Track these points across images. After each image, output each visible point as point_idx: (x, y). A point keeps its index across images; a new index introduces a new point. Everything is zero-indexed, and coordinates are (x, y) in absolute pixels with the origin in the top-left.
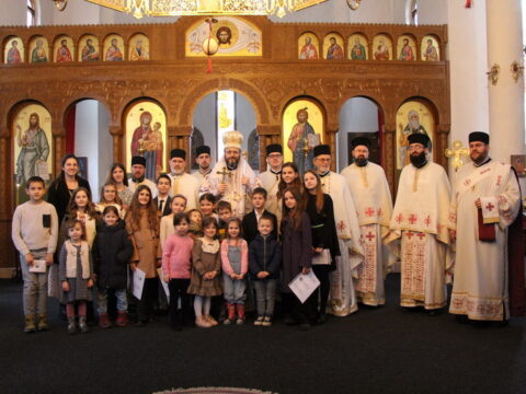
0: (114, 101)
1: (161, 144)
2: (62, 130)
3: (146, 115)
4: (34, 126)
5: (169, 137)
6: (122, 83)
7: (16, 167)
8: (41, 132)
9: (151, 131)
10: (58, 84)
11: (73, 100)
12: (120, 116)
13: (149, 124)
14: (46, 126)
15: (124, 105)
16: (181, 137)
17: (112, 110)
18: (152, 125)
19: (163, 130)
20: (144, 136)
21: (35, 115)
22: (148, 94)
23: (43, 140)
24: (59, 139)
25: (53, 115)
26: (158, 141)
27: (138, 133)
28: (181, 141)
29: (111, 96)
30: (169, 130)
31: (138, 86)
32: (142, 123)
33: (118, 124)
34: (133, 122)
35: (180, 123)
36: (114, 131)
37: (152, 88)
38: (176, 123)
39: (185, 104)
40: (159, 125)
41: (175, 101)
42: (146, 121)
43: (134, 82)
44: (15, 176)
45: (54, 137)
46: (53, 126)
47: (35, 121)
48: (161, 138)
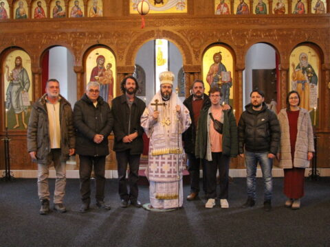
0: (77, 47)
1: (112, 80)
2: (39, 69)
3: (101, 58)
4: (19, 66)
5: (118, 74)
6: (83, 34)
7: (6, 97)
8: (24, 70)
9: (104, 70)
10: (35, 36)
11: (47, 46)
12: (81, 60)
13: (103, 64)
14: (27, 66)
15: (85, 50)
16: (126, 74)
17: (75, 54)
18: (105, 65)
19: (113, 69)
20: (100, 73)
21: (19, 58)
22: (102, 42)
24: (37, 76)
25: (32, 58)
26: (110, 77)
27: (95, 72)
29: (75, 43)
30: (118, 69)
31: (95, 36)
32: (98, 64)
33: (80, 65)
34: (91, 63)
35: (126, 63)
36: (77, 70)
37: (105, 37)
38: (123, 64)
39: (130, 49)
40: (110, 65)
41: (121, 47)
42: (101, 62)
43: (92, 33)
44: (5, 103)
45: (34, 74)
46: (33, 66)
47: (19, 62)
48: (112, 75)
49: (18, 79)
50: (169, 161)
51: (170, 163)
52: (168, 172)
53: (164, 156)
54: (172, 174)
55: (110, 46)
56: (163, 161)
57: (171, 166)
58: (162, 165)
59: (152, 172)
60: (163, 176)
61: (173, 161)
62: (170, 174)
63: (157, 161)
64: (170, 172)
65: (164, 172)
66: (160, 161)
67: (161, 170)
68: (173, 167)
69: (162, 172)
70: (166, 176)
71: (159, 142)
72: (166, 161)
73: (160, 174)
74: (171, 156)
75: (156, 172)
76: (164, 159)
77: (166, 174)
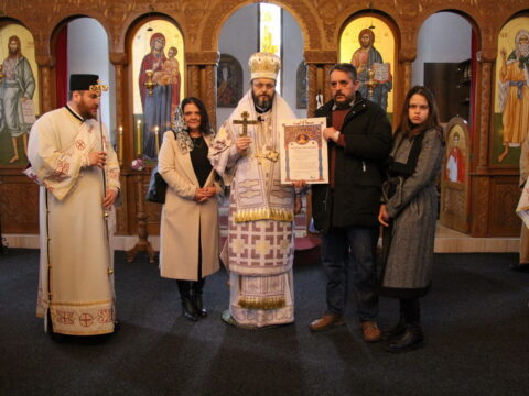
0: (115, 19)
1: (178, 77)
2: (49, 58)
3: (158, 38)
4: (15, 52)
5: (188, 66)
8: (23, 60)
9: (165, 59)
11: (62, 17)
12: (122, 41)
13: (161, 49)
14: (29, 53)
15: (129, 22)
16: (202, 67)
18: (166, 51)
19: (180, 57)
20: (156, 65)
21: (14, 39)
22: (160, 8)
23: (26, 71)
24: (45, 71)
25: (36, 38)
26: (174, 72)
27: (147, 62)
28: (203, 71)
29: (111, 11)
30: (188, 57)
32: (153, 48)
33: (121, 49)
34: (141, 47)
35: (203, 47)
36: (116, 59)
37: (165, 1)
38: (197, 48)
39: (209, 22)
40: (174, 51)
41: (195, 17)
42: (158, 45)
45: (40, 67)
46: (38, 54)
47: (15, 47)
48: (177, 68)
49: (14, 77)
50: (270, 234)
51: (270, 239)
52: (267, 257)
53: (258, 225)
54: (275, 260)
55: (175, 17)
56: (257, 233)
57: (272, 243)
58: (253, 243)
59: (235, 255)
60: (256, 265)
61: (275, 234)
62: (270, 261)
63: (245, 233)
64: (270, 256)
65: (258, 257)
66: (250, 233)
67: (253, 251)
68: (276, 247)
69: (254, 256)
70: (262, 264)
71: (250, 194)
72: (263, 234)
73: (250, 260)
74: (272, 224)
75: (242, 256)
76: (258, 230)
77: (262, 261)
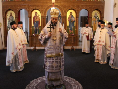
0: (29, 10)
1: (40, 20)
2: (17, 16)
4: (11, 15)
5: (41, 18)
6: (31, 6)
7: (7, 25)
8: (13, 17)
9: (37, 17)
11: (20, 10)
12: (30, 14)
13: (37, 15)
14: (14, 15)
15: (31, 10)
16: (44, 18)
17: (29, 12)
18: (38, 15)
20: (36, 18)
21: (11, 13)
22: (37, 8)
23: (13, 18)
24: (17, 19)
25: (15, 13)
26: (39, 19)
27: (34, 17)
28: (44, 19)
29: (28, 9)
31: (34, 6)
32: (35, 15)
33: (30, 15)
34: (33, 15)
35: (44, 15)
36: (29, 17)
37: (38, 7)
38: (43, 15)
39: (45, 10)
40: (39, 15)
41: (43, 10)
42: (36, 14)
43: (33, 5)
44: (7, 27)
45: (16, 18)
46: (16, 16)
47: (11, 14)
48: (39, 18)
49: (11, 20)
54: (58, 68)
55: (39, 9)
65: (53, 67)
75: (49, 67)
